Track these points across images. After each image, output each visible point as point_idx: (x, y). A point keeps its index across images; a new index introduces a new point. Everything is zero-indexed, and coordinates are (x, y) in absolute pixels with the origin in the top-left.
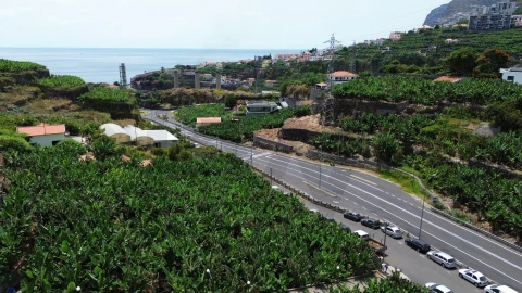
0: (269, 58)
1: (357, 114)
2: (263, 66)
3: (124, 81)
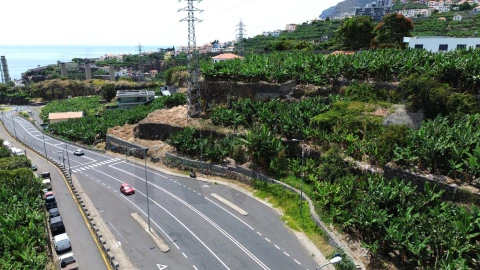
2: (166, 58)
3: (7, 75)
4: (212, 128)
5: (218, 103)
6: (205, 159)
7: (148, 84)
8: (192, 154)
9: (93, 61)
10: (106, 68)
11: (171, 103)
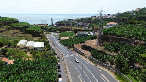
0: (95, 17)
1: (111, 42)
2: (93, 19)
4: (104, 51)
5: (107, 42)
6: (101, 61)
7: (87, 29)
8: (97, 58)
9: (72, 20)
10: (76, 22)
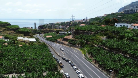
1: (79, 35)
3: (35, 27)
4: (75, 39)
7: (66, 30)
8: (71, 44)
9: (54, 24)
10: (57, 26)
11: (69, 35)
